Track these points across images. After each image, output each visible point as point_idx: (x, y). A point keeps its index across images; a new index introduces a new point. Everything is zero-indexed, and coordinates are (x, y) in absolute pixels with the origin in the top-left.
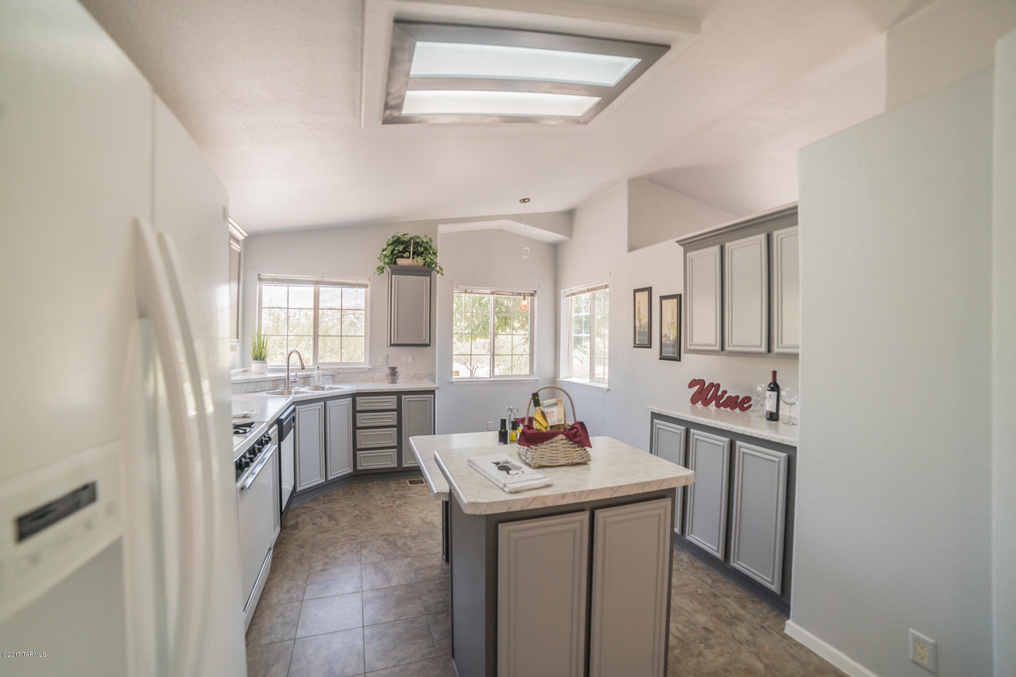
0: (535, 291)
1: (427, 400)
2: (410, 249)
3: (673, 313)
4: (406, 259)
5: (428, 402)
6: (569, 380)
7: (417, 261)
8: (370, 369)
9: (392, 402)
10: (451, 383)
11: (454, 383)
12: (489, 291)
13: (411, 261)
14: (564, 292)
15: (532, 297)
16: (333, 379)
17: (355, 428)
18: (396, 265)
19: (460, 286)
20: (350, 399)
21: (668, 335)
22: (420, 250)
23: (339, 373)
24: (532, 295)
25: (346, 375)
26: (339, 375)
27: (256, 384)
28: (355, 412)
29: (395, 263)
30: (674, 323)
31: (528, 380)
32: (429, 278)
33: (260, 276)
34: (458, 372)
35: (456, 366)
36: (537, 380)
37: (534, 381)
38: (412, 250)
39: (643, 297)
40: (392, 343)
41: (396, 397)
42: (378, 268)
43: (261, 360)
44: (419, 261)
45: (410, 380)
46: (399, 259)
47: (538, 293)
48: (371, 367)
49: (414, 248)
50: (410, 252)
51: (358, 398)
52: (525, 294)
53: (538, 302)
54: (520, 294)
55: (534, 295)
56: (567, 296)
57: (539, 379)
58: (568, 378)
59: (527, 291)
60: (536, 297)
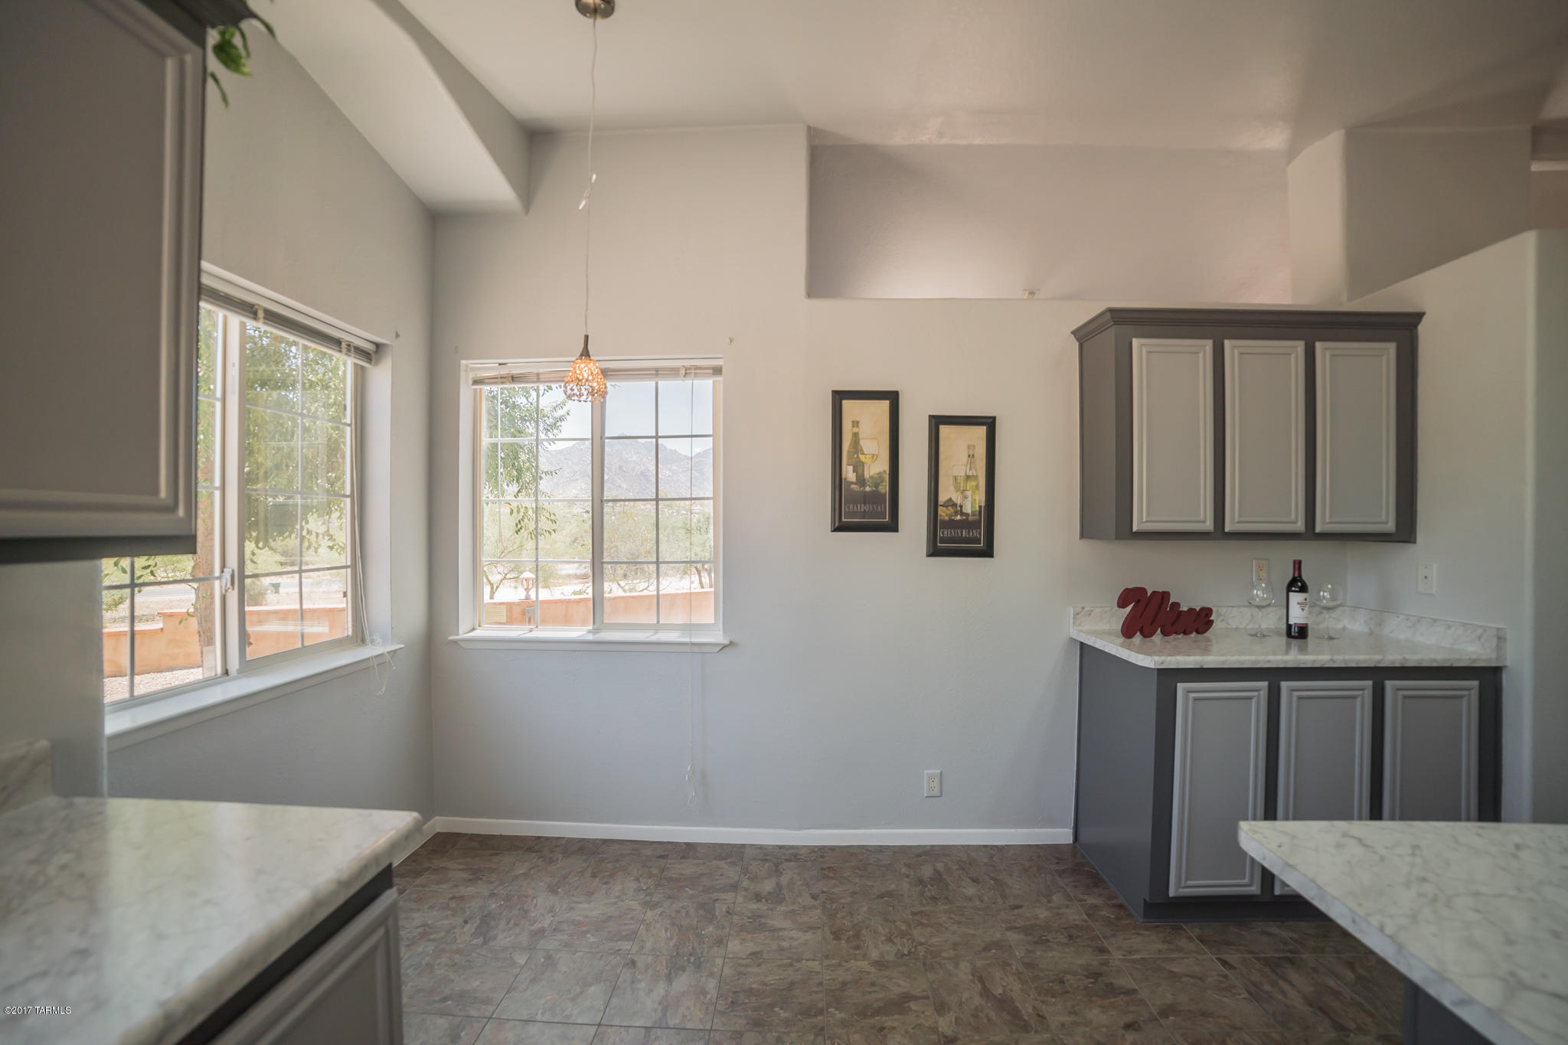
0: (378, 346)
3: (971, 456)
6: (479, 633)
21: (959, 503)
24: (364, 355)
30: (976, 477)
31: (376, 656)
36: (395, 651)
39: (868, 419)
47: (392, 352)
52: (349, 345)
53: (393, 383)
54: (337, 343)
55: (373, 356)
56: (476, 382)
57: (402, 646)
58: (474, 629)
59: (361, 335)
60: (376, 364)
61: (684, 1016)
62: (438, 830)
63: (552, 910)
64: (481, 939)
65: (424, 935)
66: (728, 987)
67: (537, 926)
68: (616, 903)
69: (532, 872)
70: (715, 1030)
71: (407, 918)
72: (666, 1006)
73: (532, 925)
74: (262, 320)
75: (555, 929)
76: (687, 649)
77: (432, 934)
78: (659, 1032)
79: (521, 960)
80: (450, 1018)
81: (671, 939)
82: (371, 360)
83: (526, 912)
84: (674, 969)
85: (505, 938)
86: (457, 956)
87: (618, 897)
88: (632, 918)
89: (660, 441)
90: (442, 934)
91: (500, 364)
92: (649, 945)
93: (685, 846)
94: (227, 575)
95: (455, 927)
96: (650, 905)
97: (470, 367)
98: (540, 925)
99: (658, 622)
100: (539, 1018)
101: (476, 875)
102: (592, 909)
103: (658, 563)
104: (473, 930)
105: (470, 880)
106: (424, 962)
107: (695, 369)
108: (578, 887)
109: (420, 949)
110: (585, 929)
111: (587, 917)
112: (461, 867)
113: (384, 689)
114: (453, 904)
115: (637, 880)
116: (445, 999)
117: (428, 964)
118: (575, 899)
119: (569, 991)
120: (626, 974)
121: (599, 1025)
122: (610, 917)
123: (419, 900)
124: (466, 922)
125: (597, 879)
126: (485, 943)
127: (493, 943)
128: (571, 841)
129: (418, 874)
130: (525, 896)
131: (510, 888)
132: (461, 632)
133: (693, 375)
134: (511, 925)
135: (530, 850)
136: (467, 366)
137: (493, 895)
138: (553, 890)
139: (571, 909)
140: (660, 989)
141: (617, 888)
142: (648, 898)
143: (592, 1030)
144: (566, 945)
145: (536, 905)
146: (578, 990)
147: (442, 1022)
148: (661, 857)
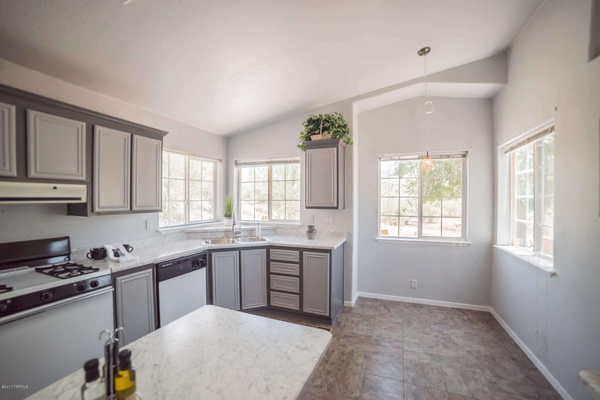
0: (467, 152)
1: (324, 258)
2: (320, 126)
4: (317, 135)
5: (325, 259)
7: (325, 135)
8: (300, 226)
9: (295, 256)
10: (377, 240)
11: (378, 241)
12: (417, 156)
13: (320, 136)
14: (502, 148)
15: (464, 158)
17: (269, 273)
18: (310, 141)
19: (386, 155)
20: (265, 250)
22: (327, 125)
24: (464, 156)
25: (283, 230)
27: (212, 233)
28: (269, 260)
29: (310, 139)
31: (455, 243)
32: (336, 148)
33: (237, 162)
34: (386, 232)
35: (383, 226)
36: (469, 244)
37: (465, 245)
38: (321, 126)
40: (307, 206)
41: (298, 252)
42: (299, 146)
43: (228, 217)
44: (327, 136)
45: (330, 237)
46: (313, 136)
47: (469, 153)
49: (323, 125)
50: (320, 129)
51: (271, 250)
52: (453, 155)
55: (466, 156)
56: (506, 152)
57: (471, 243)
58: (509, 245)
113: (458, 253)
132: (498, 244)
136: (500, 148)
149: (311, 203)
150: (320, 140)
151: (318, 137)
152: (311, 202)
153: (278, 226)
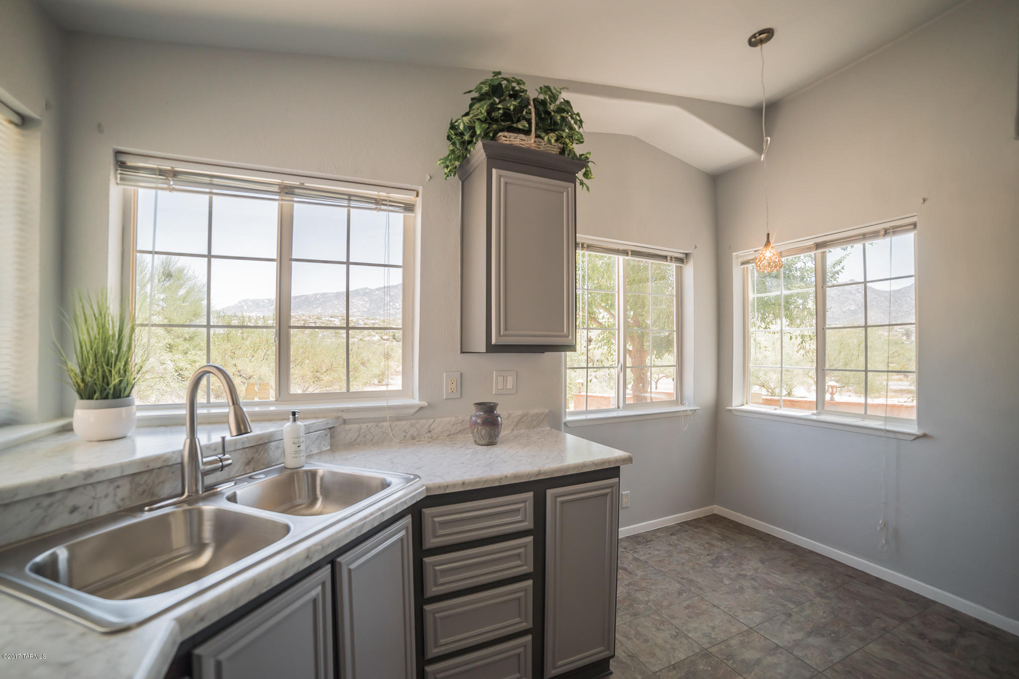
0: (687, 254)
1: (606, 495)
4: (522, 136)
5: (609, 497)
6: (745, 407)
7: (547, 141)
8: (421, 408)
9: (521, 512)
13: (533, 141)
14: (739, 256)
15: (681, 265)
16: (332, 437)
17: (421, 598)
20: (408, 520)
23: (345, 422)
24: (680, 260)
25: (364, 426)
26: (348, 427)
28: (420, 555)
29: (496, 142)
31: (683, 411)
32: (574, 184)
33: (123, 158)
36: (695, 410)
37: (691, 413)
38: (533, 117)
40: (493, 342)
41: (530, 494)
43: (106, 398)
44: (549, 144)
46: (506, 134)
47: (690, 256)
48: (424, 403)
50: (529, 120)
51: (427, 513)
52: (671, 257)
53: (694, 272)
54: (665, 258)
55: (685, 261)
56: (743, 263)
57: (699, 408)
58: (743, 405)
59: (677, 252)
60: (687, 263)
61: (806, 655)
62: (715, 512)
63: (756, 570)
64: (712, 565)
65: (687, 552)
66: (851, 663)
67: (743, 572)
68: (798, 584)
69: (755, 549)
70: (823, 674)
71: (683, 542)
72: (797, 643)
73: (741, 571)
74: (630, 256)
75: (753, 578)
76: (882, 434)
77: (690, 552)
78: (784, 652)
79: (726, 582)
80: (682, 586)
81: (825, 618)
82: (684, 262)
83: (741, 564)
84: (817, 631)
85: (724, 570)
86: (697, 566)
87: (801, 582)
88: (804, 596)
89: (868, 284)
90: (695, 555)
91: (755, 251)
92: (807, 612)
93: (874, 579)
94: (620, 366)
95: (702, 555)
96: (819, 594)
97: (737, 256)
98: (745, 573)
99: (866, 413)
100: (722, 608)
101: (724, 538)
102: (780, 579)
103: (866, 371)
104: (710, 560)
105: (720, 539)
106: (682, 561)
107: (893, 228)
108: (778, 566)
109: (682, 556)
110: (770, 586)
111: (775, 582)
112: (718, 532)
113: (686, 428)
114: (706, 546)
115: (822, 580)
116: (683, 579)
117: (683, 563)
118: (773, 571)
119: (744, 607)
120: (783, 618)
121: (751, 628)
122: (790, 589)
123: (691, 538)
124: (708, 555)
125: (794, 568)
126: (713, 566)
127: (717, 569)
128: (788, 544)
129: (696, 527)
130: (745, 557)
131: (739, 550)
132: (733, 405)
133: (891, 233)
134: (730, 566)
135: (761, 538)
136: (737, 255)
137: (728, 550)
138: (762, 561)
139: (768, 574)
140: (799, 635)
141: (804, 577)
142: (823, 592)
143: (745, 628)
144: (755, 588)
145: (748, 564)
146: (749, 609)
147: (678, 586)
148: (850, 576)
149: (507, 333)
150: (528, 151)
151: (523, 142)
152: (506, 330)
153: (340, 414)
